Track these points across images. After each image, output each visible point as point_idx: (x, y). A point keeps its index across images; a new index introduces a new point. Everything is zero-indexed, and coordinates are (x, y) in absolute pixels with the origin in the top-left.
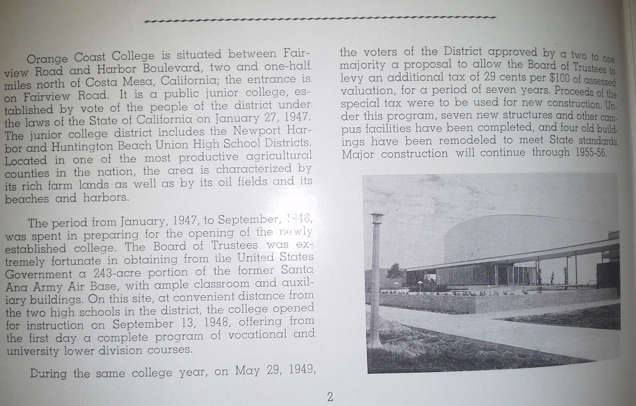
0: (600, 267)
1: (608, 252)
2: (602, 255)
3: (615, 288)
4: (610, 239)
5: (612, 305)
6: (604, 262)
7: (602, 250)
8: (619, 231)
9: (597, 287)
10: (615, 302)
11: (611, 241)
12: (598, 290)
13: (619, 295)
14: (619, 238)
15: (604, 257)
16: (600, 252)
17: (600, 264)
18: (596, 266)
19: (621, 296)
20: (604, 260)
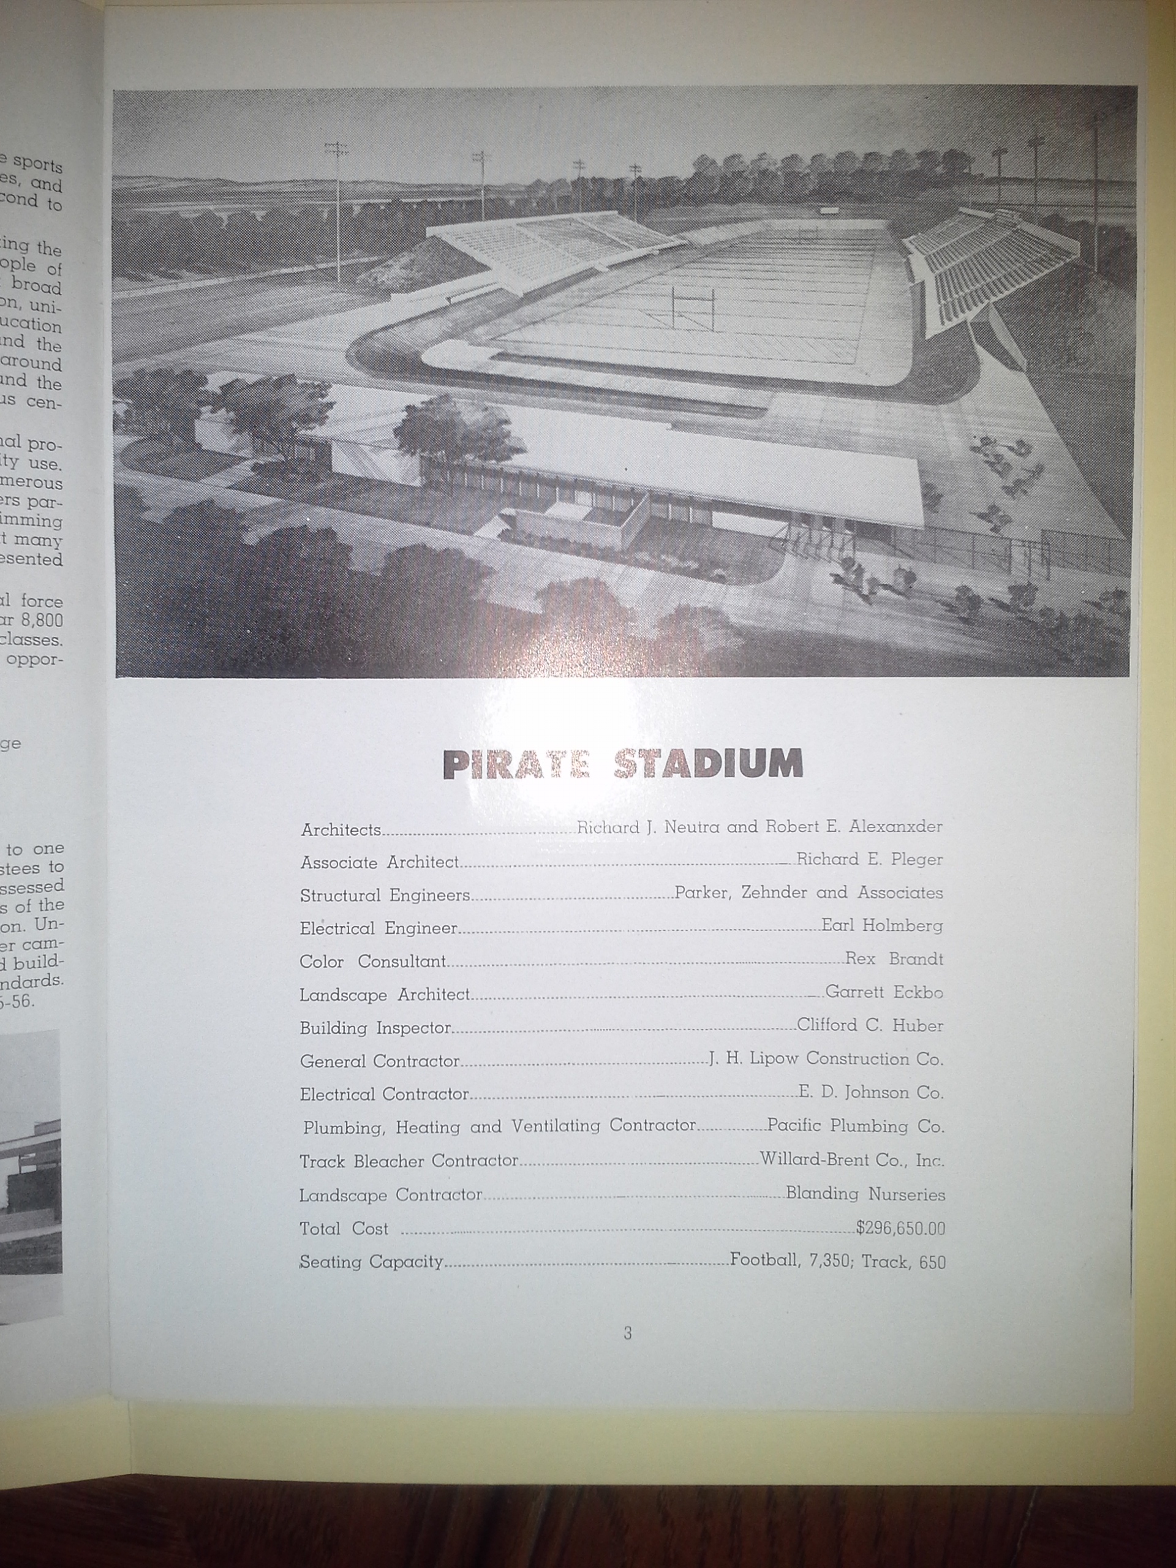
0: (12, 1179)
1: (34, 1155)
2: (20, 1161)
3: (47, 1210)
4: (37, 1135)
5: (41, 1237)
6: (22, 1172)
7: (20, 1153)
8: (60, 1120)
9: (9, 1209)
10: (49, 1231)
11: (39, 1137)
12: (10, 1215)
13: (58, 1218)
14: (60, 1130)
15: (22, 1163)
16: (15, 1156)
17: (17, 1175)
18: (6, 1179)
19: (63, 1220)
20: (23, 1168)
